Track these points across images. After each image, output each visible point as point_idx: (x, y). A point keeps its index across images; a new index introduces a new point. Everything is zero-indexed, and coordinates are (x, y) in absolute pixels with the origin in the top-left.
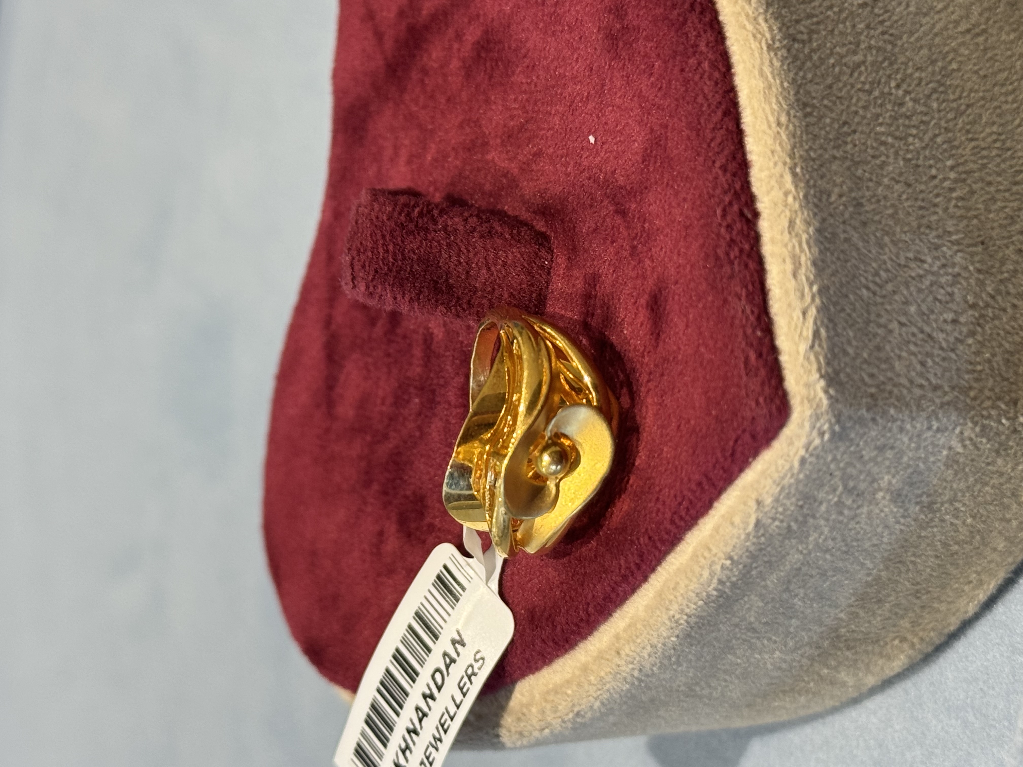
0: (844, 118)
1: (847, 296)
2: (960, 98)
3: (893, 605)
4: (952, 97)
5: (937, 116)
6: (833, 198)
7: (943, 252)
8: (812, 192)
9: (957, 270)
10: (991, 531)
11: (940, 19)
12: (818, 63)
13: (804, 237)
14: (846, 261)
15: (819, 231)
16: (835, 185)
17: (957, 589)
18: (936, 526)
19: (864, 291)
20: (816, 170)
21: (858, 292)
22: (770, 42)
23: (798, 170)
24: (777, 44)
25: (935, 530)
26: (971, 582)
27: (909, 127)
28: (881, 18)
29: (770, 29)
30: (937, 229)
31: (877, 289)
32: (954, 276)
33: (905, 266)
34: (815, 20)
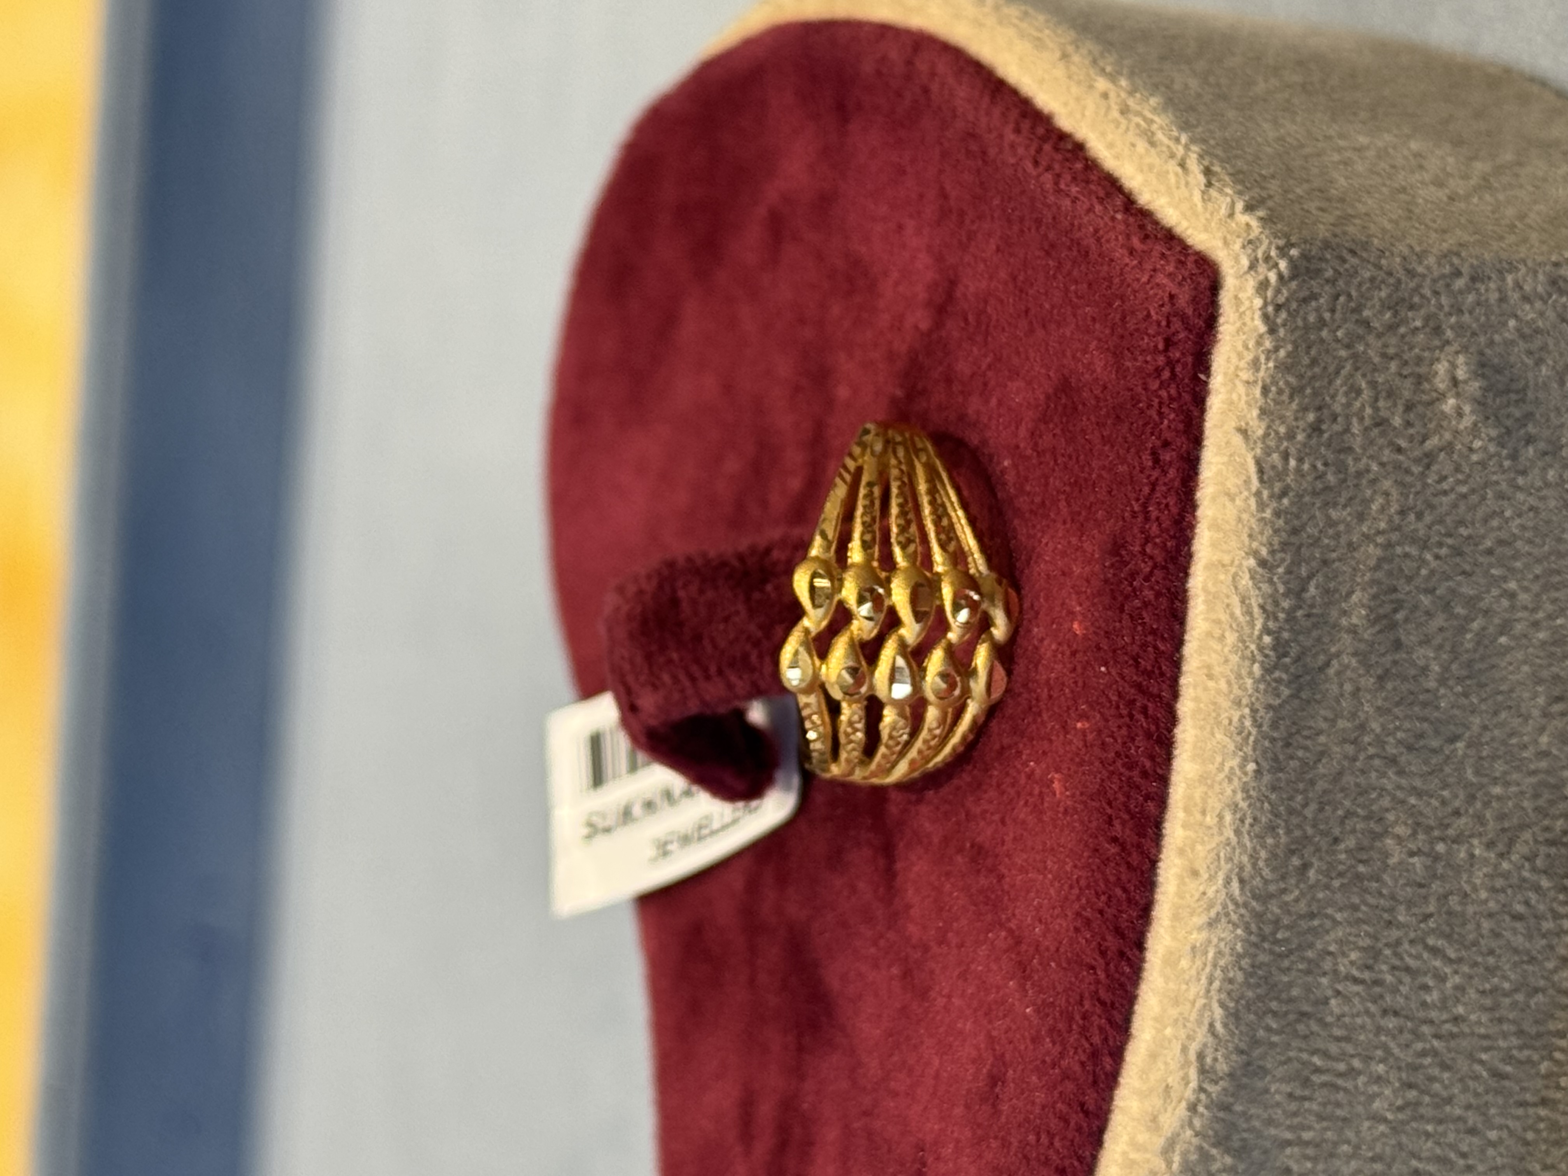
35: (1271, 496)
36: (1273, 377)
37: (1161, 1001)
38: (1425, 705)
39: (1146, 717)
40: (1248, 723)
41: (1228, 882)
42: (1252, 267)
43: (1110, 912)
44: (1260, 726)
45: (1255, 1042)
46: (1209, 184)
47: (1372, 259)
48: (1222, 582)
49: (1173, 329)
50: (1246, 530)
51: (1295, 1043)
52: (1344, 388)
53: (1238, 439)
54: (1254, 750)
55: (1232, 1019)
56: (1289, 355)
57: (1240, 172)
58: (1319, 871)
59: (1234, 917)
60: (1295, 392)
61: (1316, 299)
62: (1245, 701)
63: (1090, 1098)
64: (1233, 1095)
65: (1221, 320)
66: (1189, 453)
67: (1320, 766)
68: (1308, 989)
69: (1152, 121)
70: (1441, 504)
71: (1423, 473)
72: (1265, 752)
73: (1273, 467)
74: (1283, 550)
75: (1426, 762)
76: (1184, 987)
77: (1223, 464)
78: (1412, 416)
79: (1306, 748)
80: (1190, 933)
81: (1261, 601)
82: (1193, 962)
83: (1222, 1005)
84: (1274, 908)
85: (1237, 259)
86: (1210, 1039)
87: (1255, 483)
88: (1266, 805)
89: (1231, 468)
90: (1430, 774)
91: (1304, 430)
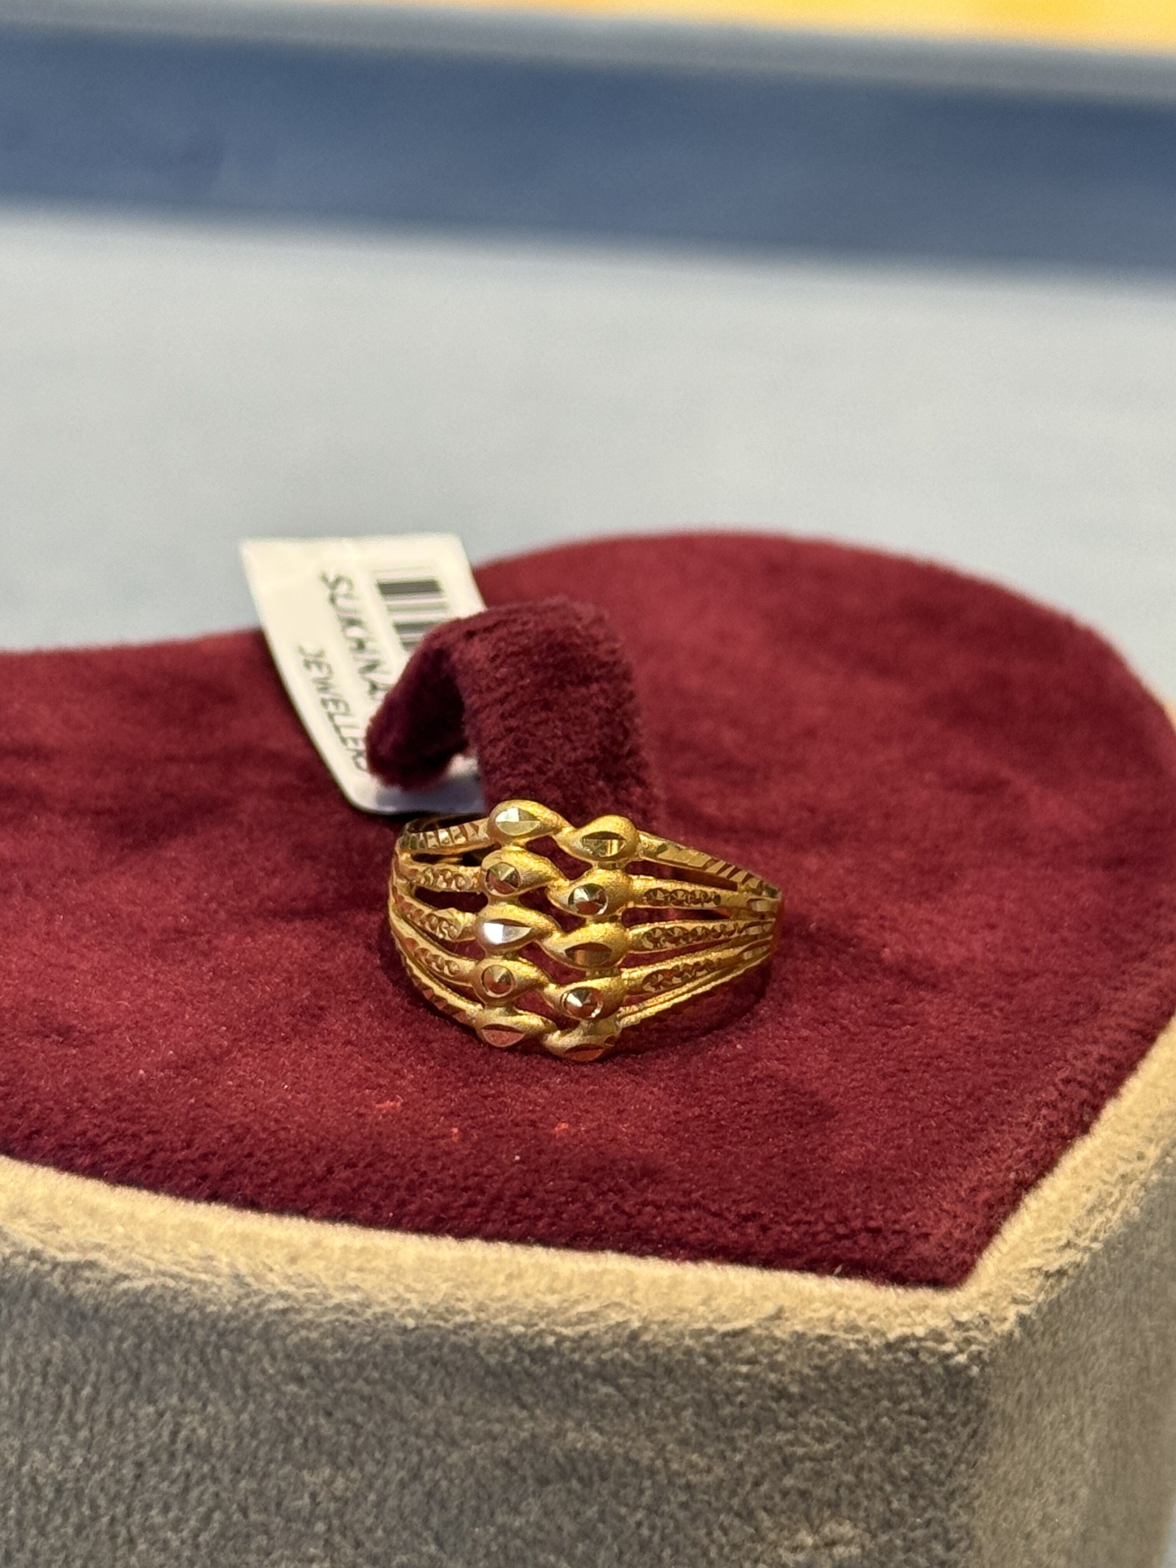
35: (708, 1345)
36: (839, 1347)
37: (152, 1221)
38: (477, 1510)
39: (465, 1206)
40: (459, 1319)
41: (283, 1296)
42: (960, 1325)
43: (250, 1164)
44: (455, 1332)
45: (107, 1324)
46: (1048, 1275)
47: (966, 1455)
48: (613, 1291)
49: (891, 1237)
50: (671, 1318)
51: (105, 1368)
52: (825, 1425)
53: (769, 1308)
54: (430, 1326)
55: (133, 1300)
56: (863, 1365)
57: (1061, 1308)
58: (295, 1395)
59: (245, 1303)
60: (822, 1372)
61: (923, 1395)
62: (482, 1315)
63: (46, 1141)
64: (49, 1300)
65: (900, 1291)
66: (755, 1254)
67: (411, 1397)
68: (166, 1382)
69: (1114, 1210)
70: (697, 1529)
71: (730, 1509)
72: (427, 1338)
73: (740, 1348)
74: (648, 1358)
75: (414, 1512)
76: (168, 1247)
77: (743, 1293)
78: (794, 1497)
79: (430, 1383)
80: (228, 1253)
81: (593, 1334)
82: (195, 1257)
83: (149, 1289)
84: (255, 1347)
85: (967, 1307)
86: (110, 1276)
87: (722, 1328)
88: (368, 1339)
89: (739, 1301)
90: (401, 1516)
91: (780, 1382)
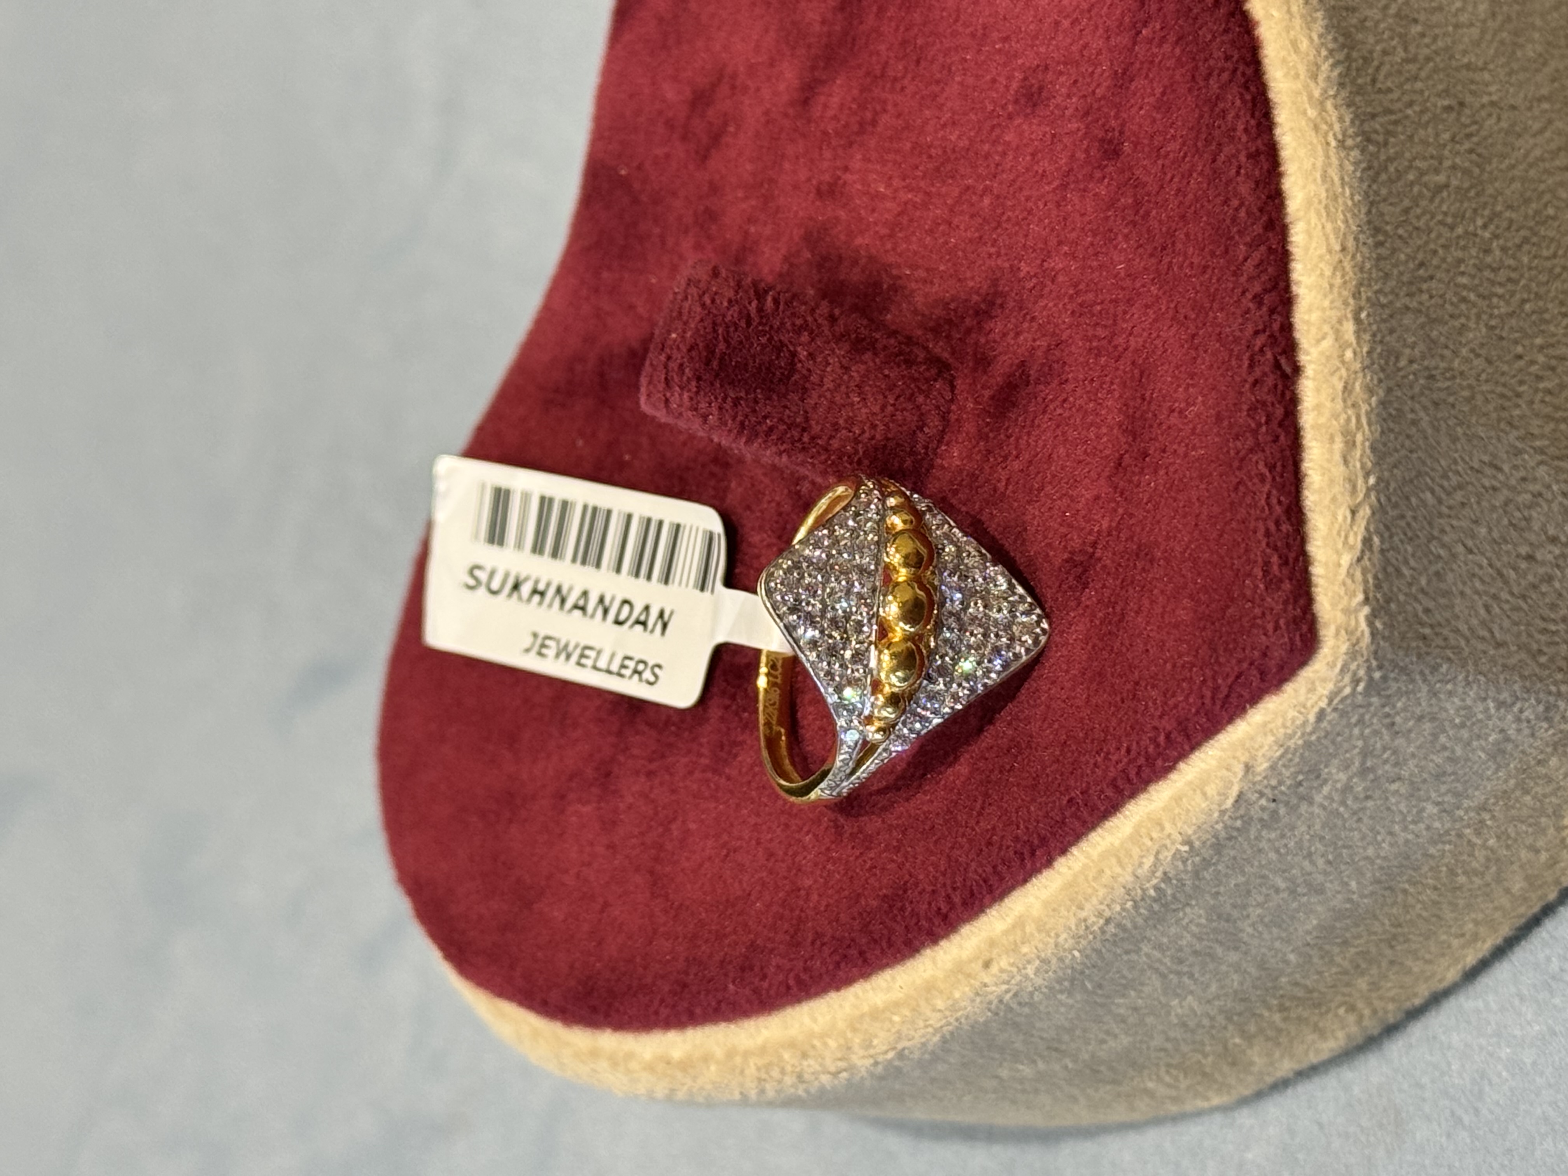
0: (1420, 256)
1: (1407, 498)
2: (1555, 256)
3: (1357, 954)
4: (1545, 253)
5: (1527, 275)
6: (1403, 363)
7: (1524, 460)
8: (1379, 350)
9: (1537, 487)
10: (1512, 863)
11: (1536, 145)
12: (1393, 177)
13: (1364, 408)
14: (1411, 452)
15: (1383, 403)
16: (1405, 345)
17: (1443, 942)
18: (1450, 842)
19: (1428, 495)
20: (1384, 321)
21: (1421, 495)
22: (1340, 137)
23: (1363, 315)
24: (1349, 142)
25: (1447, 847)
26: (1463, 935)
27: (1493, 283)
28: (1468, 130)
29: (1341, 119)
30: (1517, 428)
31: (1444, 496)
32: (1534, 496)
33: (1478, 471)
34: (1393, 117)
